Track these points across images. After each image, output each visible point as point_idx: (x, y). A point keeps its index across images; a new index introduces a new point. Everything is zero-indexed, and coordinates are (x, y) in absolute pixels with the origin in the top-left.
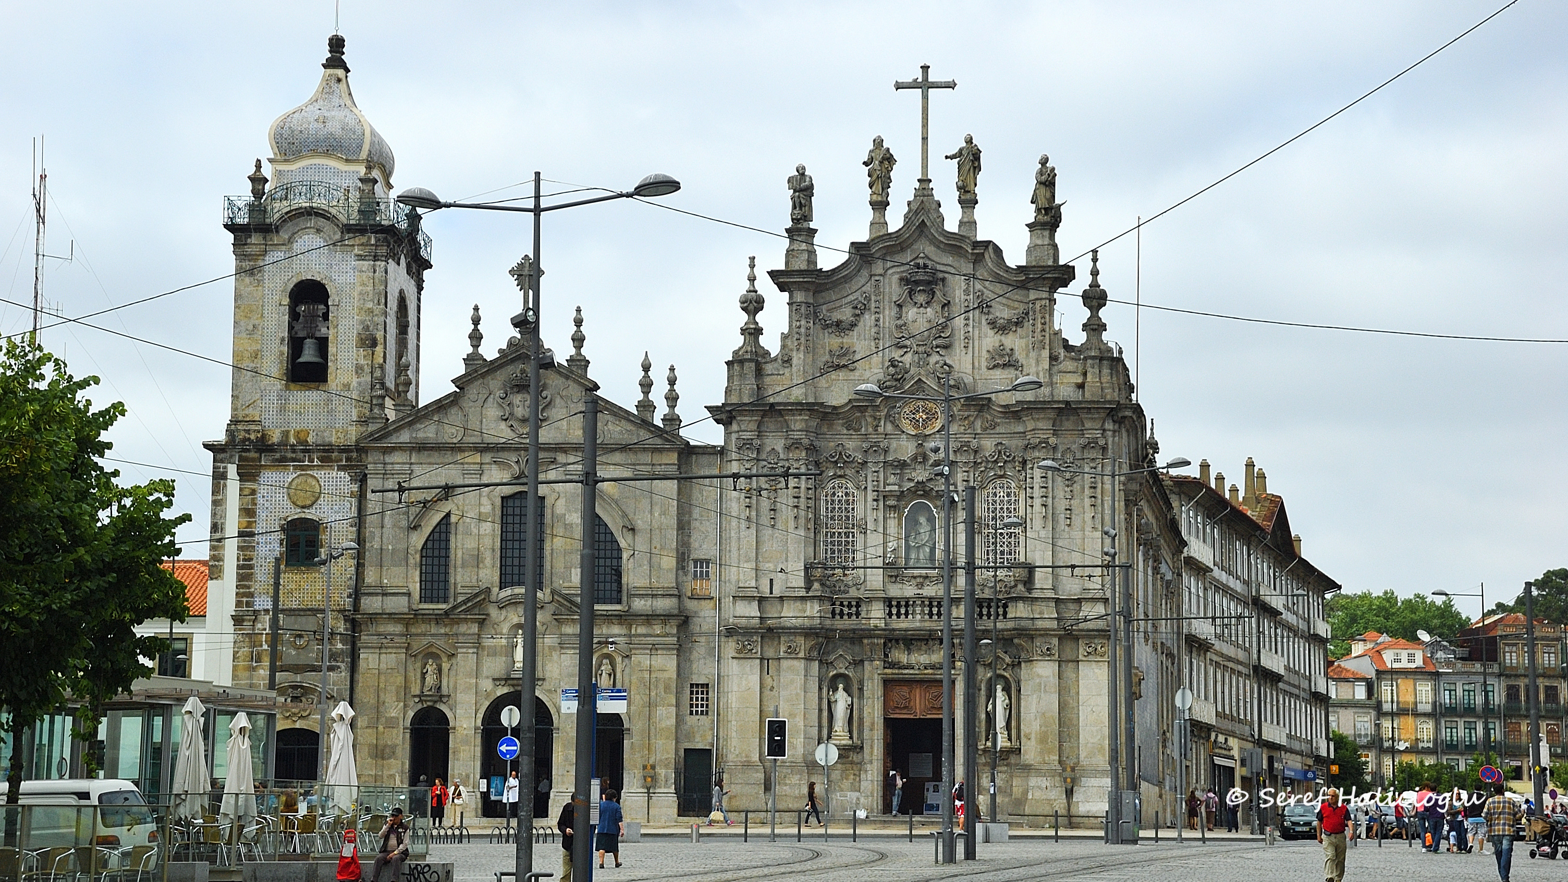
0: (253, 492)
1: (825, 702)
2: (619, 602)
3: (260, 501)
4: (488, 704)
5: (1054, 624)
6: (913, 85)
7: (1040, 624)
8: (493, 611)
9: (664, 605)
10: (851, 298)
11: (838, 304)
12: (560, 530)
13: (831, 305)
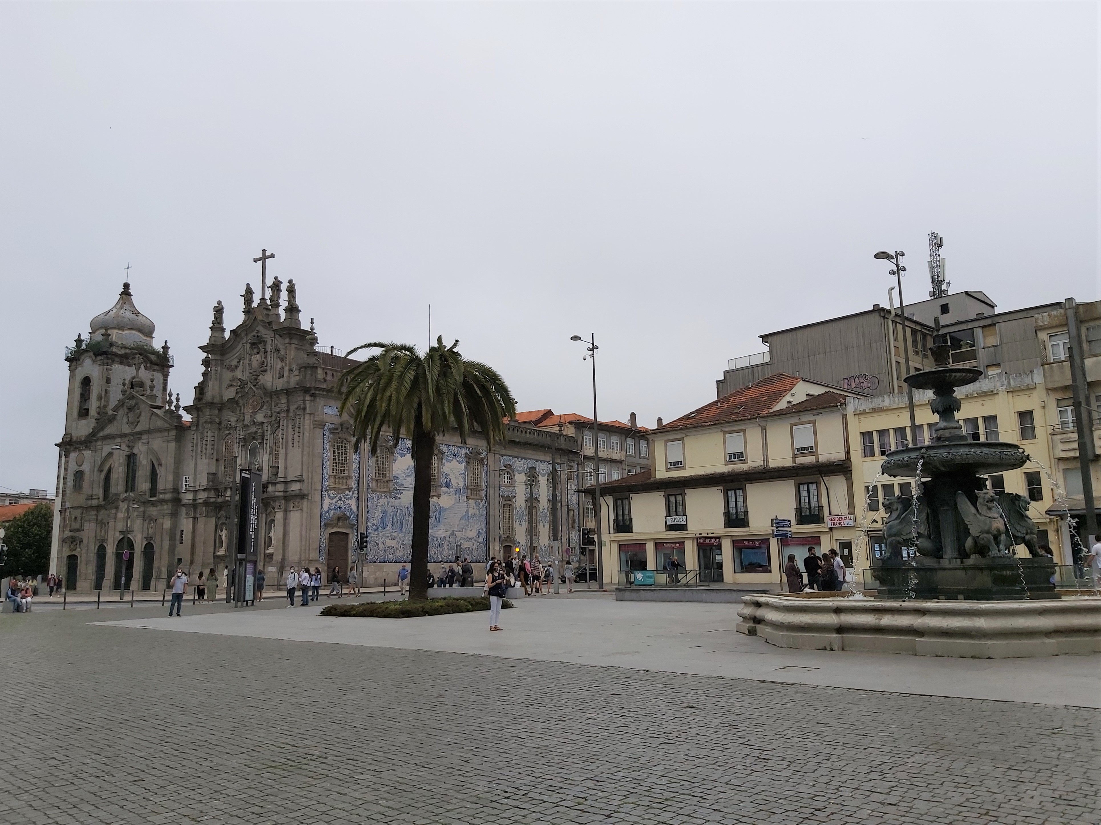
0: (68, 462)
1: (218, 536)
2: (155, 496)
3: (70, 465)
4: (117, 542)
5: (281, 494)
6: (260, 259)
7: (278, 494)
8: (121, 503)
9: (168, 496)
10: (237, 355)
11: (232, 358)
12: (141, 468)
13: (230, 359)
